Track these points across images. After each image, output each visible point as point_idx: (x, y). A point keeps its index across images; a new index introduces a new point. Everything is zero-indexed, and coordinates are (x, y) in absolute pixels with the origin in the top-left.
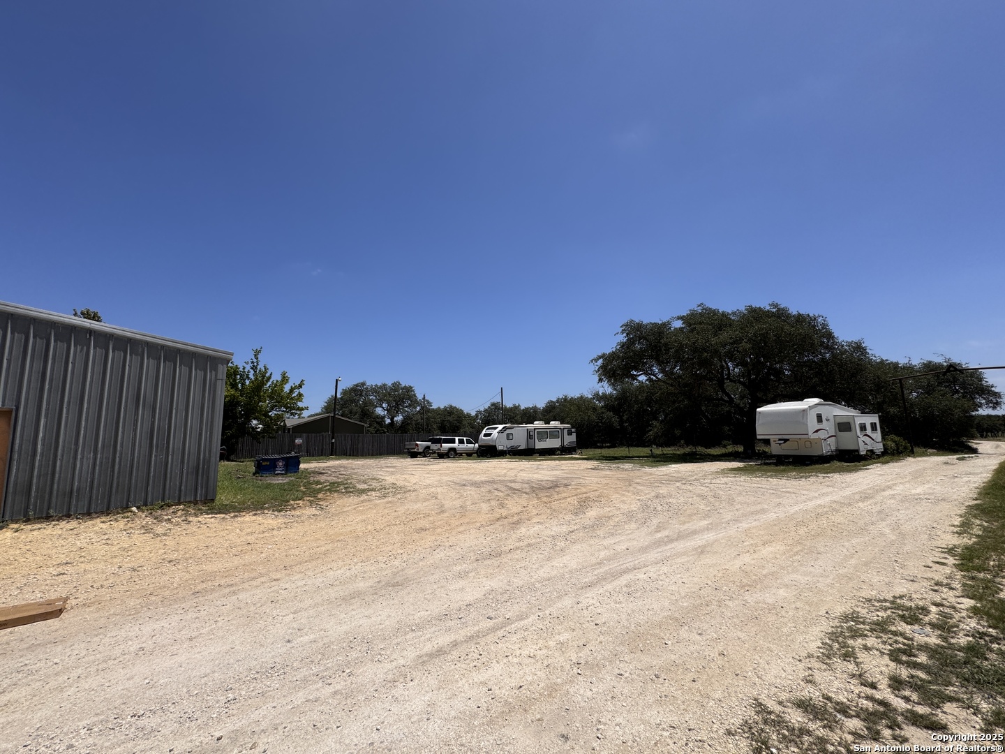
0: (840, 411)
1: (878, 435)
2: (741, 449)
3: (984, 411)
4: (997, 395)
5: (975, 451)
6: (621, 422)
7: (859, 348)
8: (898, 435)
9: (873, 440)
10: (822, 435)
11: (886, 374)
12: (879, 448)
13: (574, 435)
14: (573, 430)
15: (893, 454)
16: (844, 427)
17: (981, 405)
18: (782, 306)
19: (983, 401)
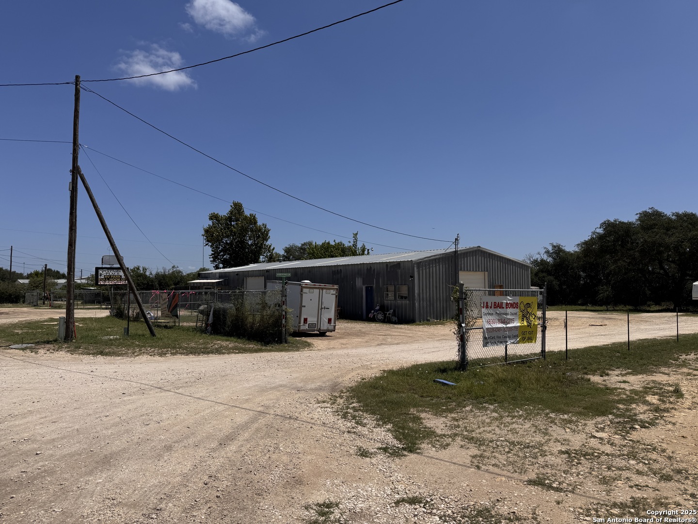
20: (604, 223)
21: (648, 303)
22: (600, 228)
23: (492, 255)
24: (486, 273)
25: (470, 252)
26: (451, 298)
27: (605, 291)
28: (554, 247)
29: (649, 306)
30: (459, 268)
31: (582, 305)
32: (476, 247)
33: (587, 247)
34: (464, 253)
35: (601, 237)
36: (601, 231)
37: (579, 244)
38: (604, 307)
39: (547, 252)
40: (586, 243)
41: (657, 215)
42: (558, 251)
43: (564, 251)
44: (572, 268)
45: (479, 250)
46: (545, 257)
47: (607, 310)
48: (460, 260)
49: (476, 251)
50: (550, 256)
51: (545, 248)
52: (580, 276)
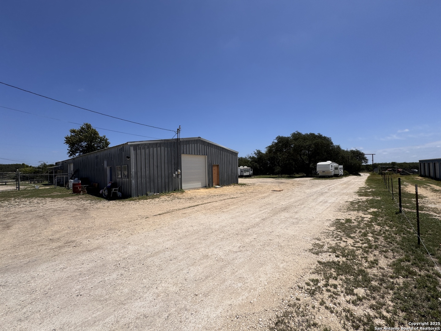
0: (335, 165)
1: (342, 171)
2: (305, 175)
3: (364, 164)
4: (367, 160)
5: (360, 175)
6: (260, 167)
7: (338, 147)
8: (346, 170)
9: (341, 172)
10: (332, 170)
11: (345, 154)
12: (342, 174)
13: (252, 171)
14: (252, 169)
15: (345, 175)
16: (336, 168)
17: (363, 162)
18: (321, 134)
19: (364, 161)
20: (278, 137)
21: (294, 173)
22: (276, 139)
23: (211, 144)
24: (206, 156)
25: (192, 141)
26: (173, 175)
27: (278, 169)
28: (257, 151)
29: (294, 174)
30: (182, 152)
31: (268, 175)
32: (197, 138)
33: (270, 149)
34: (186, 141)
35: (276, 144)
36: (276, 141)
37: (267, 147)
38: (277, 176)
39: (255, 153)
40: (269, 147)
41: (299, 134)
42: (259, 153)
43: (261, 153)
44: (265, 160)
45: (200, 140)
46: (254, 155)
47: (279, 177)
48: (182, 146)
49: (197, 140)
50: (256, 155)
51: (254, 152)
52: (268, 162)
